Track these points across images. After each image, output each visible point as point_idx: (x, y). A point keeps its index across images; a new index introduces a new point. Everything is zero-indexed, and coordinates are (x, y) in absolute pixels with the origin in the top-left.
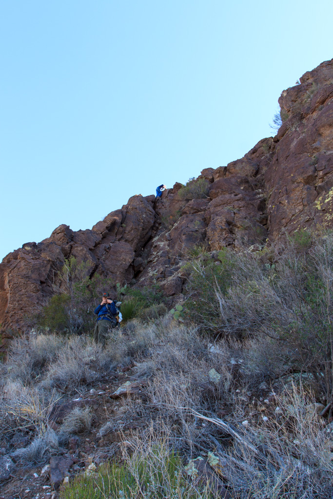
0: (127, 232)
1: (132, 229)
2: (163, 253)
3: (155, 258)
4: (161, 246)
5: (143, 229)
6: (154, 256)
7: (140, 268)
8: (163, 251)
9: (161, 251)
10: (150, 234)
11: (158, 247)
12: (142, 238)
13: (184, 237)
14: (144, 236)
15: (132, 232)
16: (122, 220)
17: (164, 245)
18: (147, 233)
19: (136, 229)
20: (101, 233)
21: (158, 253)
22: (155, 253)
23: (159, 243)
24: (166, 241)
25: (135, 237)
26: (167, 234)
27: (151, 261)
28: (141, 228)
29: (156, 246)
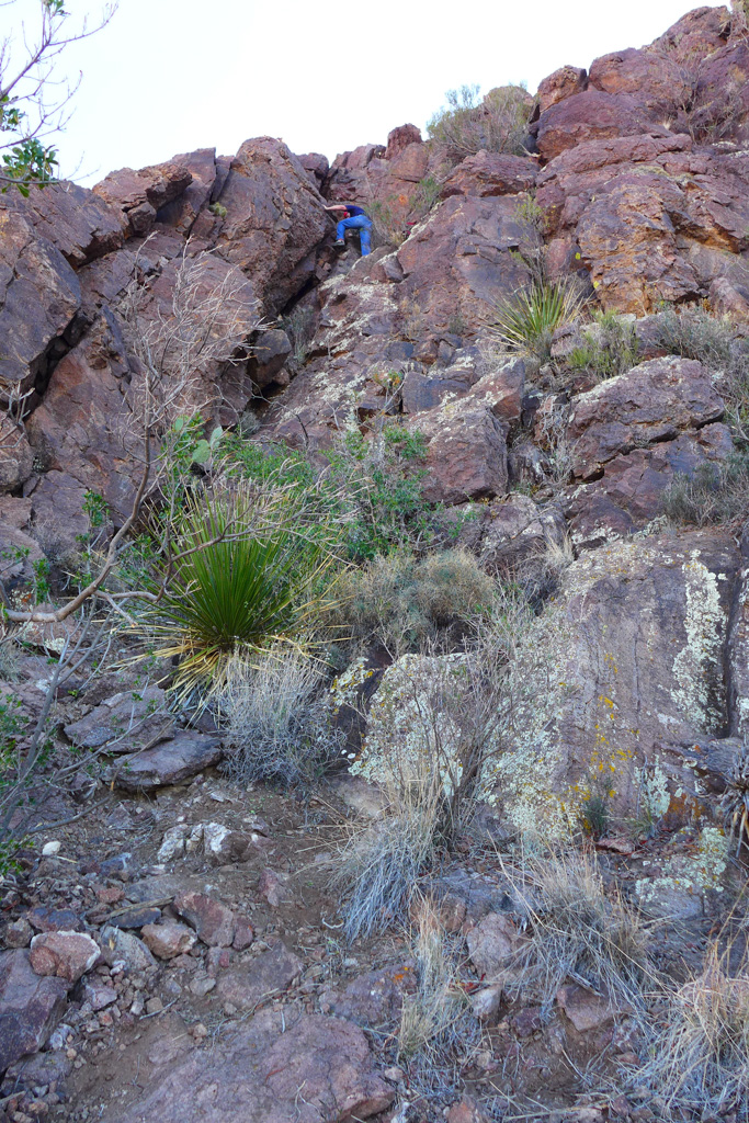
0: (231, 233)
1: (250, 226)
2: (373, 320)
3: (338, 338)
4: (365, 297)
5: (289, 244)
6: (333, 334)
7: (276, 372)
8: (372, 314)
9: (367, 317)
10: (310, 266)
11: (350, 301)
12: (283, 277)
13: (465, 264)
14: (291, 271)
15: (252, 236)
16: (214, 188)
17: (376, 294)
18: (300, 263)
19: (266, 229)
20: (126, 210)
21: (353, 321)
22: (339, 324)
23: (353, 288)
24: (382, 282)
25: (258, 260)
26: (383, 261)
27: (323, 352)
28: (283, 235)
29: (342, 298)
